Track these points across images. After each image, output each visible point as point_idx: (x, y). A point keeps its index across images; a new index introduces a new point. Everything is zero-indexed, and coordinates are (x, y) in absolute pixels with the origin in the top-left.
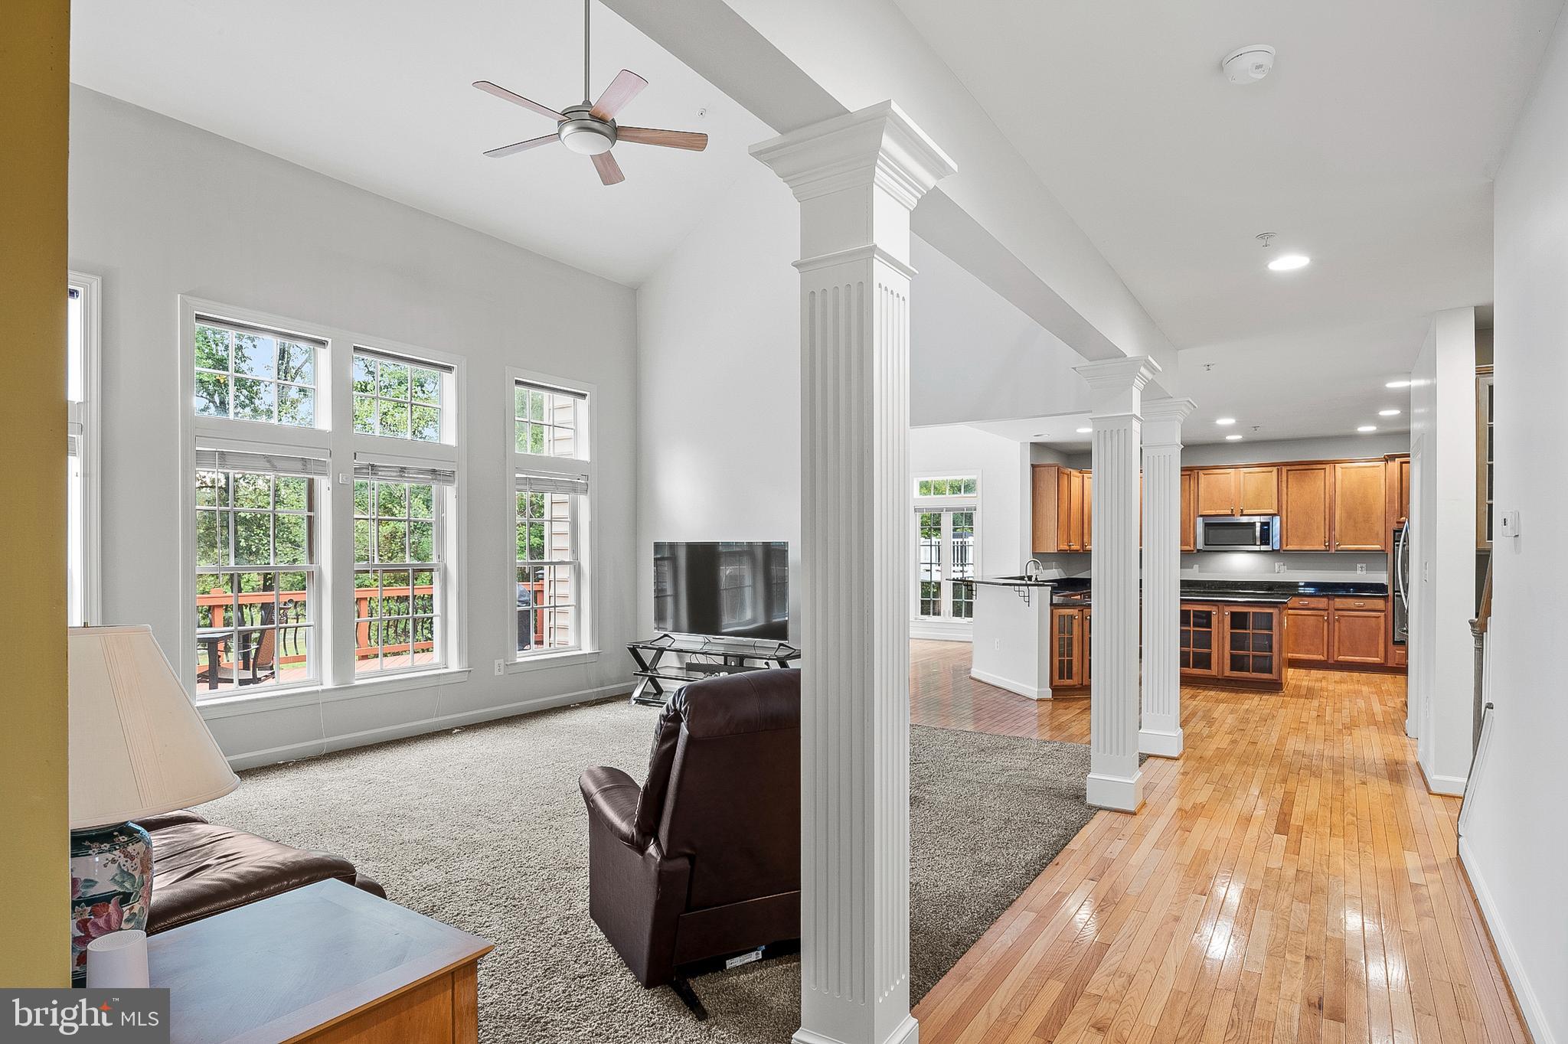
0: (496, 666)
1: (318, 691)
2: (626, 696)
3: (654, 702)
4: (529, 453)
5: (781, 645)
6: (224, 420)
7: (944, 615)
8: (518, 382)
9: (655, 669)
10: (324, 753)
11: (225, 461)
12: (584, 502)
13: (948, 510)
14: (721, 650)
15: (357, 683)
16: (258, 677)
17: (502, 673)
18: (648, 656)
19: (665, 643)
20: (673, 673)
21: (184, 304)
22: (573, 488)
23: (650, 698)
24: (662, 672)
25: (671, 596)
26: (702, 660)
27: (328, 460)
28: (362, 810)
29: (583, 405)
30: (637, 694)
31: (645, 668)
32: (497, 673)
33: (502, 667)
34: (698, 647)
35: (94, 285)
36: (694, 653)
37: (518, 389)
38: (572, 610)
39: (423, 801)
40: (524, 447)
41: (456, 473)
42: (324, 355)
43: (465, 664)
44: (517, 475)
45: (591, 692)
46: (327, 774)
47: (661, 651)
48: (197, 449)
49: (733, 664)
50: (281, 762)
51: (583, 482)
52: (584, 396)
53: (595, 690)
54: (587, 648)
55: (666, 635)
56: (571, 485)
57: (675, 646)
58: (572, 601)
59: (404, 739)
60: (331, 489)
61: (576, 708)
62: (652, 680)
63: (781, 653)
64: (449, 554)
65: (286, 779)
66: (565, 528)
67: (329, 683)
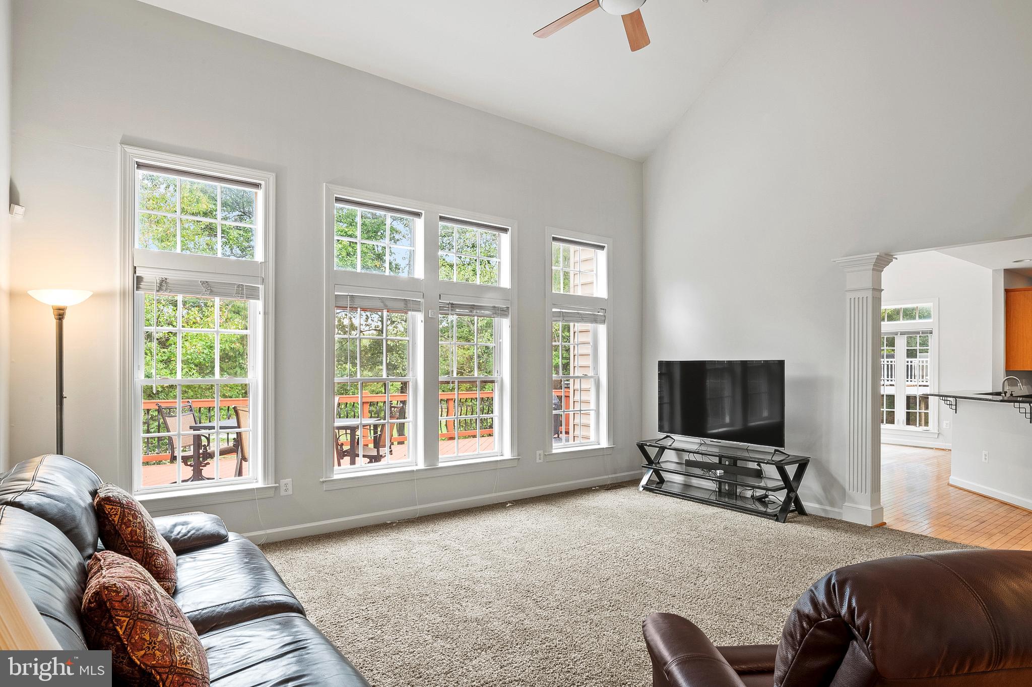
0: (538, 455)
1: (413, 471)
2: (635, 482)
3: (656, 490)
4: (562, 292)
5: (776, 451)
6: (352, 272)
7: (898, 423)
8: (554, 239)
9: (659, 463)
10: (417, 516)
11: (354, 302)
12: (602, 329)
13: (902, 334)
14: (716, 450)
15: (440, 465)
16: (380, 454)
17: (540, 461)
18: (653, 452)
19: (668, 442)
20: (672, 467)
21: (328, 189)
22: (595, 320)
23: (653, 487)
24: (664, 466)
25: (667, 403)
26: (699, 458)
27: (422, 300)
28: (438, 578)
29: (602, 255)
30: (644, 481)
31: (650, 462)
32: (538, 461)
33: (542, 457)
34: (694, 447)
35: (271, 179)
36: (690, 452)
37: (556, 244)
38: (593, 414)
39: (484, 574)
40: (558, 289)
41: (510, 309)
42: (419, 224)
43: (516, 454)
44: (554, 310)
45: (607, 478)
46: (417, 537)
47: (662, 449)
48: (336, 293)
49: (727, 463)
50: (389, 522)
51: (602, 314)
52: (602, 248)
53: (610, 476)
54: (604, 443)
55: (667, 436)
56: (593, 317)
57: (676, 445)
58: (593, 406)
59: (472, 509)
60: (423, 321)
61: (597, 491)
62: (657, 472)
63: (777, 458)
64: (504, 370)
65: (389, 538)
66: (588, 350)
67: (421, 465)
